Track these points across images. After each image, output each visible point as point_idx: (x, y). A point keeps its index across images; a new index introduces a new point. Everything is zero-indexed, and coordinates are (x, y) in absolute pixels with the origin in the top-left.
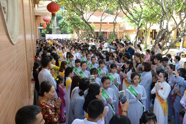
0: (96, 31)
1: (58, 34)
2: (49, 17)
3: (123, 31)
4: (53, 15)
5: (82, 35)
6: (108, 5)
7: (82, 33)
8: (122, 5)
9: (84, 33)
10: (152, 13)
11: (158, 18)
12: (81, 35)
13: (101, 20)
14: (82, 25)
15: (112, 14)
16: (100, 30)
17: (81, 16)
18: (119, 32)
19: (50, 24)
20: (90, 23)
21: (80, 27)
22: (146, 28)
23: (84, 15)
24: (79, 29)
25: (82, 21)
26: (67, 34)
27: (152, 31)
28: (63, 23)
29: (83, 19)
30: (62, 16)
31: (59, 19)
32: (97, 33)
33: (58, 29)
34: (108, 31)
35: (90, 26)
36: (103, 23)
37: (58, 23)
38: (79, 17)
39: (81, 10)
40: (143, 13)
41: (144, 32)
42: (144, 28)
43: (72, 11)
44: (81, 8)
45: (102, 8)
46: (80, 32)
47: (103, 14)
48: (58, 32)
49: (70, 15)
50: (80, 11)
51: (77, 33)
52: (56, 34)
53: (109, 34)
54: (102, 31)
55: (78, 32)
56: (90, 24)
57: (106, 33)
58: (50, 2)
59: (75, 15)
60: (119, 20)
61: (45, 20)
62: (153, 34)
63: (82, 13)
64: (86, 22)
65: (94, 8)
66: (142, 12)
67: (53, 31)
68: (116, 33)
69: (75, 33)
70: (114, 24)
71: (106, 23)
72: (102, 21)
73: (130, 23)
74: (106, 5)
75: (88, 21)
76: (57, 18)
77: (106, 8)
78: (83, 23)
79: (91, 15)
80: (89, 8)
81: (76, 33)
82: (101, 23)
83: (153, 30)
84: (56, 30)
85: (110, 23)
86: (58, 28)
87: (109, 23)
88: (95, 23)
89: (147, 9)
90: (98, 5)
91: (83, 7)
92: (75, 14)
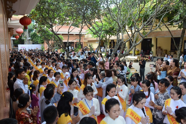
0: (64, 41)
1: (30, 44)
2: (21, 30)
3: (87, 41)
4: (25, 28)
6: (74, 20)
7: (52, 44)
8: (86, 20)
10: (110, 27)
11: (115, 31)
13: (69, 32)
14: (52, 36)
15: (78, 27)
16: (68, 41)
17: (51, 29)
18: (84, 42)
19: (22, 36)
20: (59, 34)
21: (49, 38)
22: (106, 39)
23: (54, 28)
24: (49, 40)
25: (51, 33)
26: (38, 44)
27: (111, 41)
28: (34, 34)
29: (52, 31)
30: (33, 28)
31: (30, 31)
32: (65, 43)
33: (30, 40)
34: (75, 41)
35: (59, 37)
36: (70, 34)
37: (29, 35)
38: (49, 29)
39: (50, 24)
40: (104, 26)
41: (104, 42)
42: (104, 39)
43: (43, 24)
44: (51, 22)
45: (69, 22)
47: (70, 27)
48: (30, 43)
49: (41, 28)
50: (49, 24)
52: (28, 44)
53: (76, 44)
55: (49, 42)
57: (73, 42)
58: (22, 16)
60: (84, 31)
61: (17, 32)
62: (112, 43)
63: (51, 26)
64: (55, 34)
65: (63, 22)
66: (102, 26)
67: (25, 41)
68: (82, 44)
69: (45, 43)
70: (80, 35)
71: (72, 35)
72: (69, 33)
73: (93, 34)
74: (73, 20)
75: (57, 33)
76: (28, 30)
77: (72, 22)
79: (59, 28)
80: (58, 21)
81: (47, 43)
83: (111, 40)
84: (28, 40)
85: (76, 35)
86: (30, 38)
87: (75, 35)
88: (63, 34)
89: (106, 24)
90: (65, 20)
91: (53, 22)
92: (46, 26)
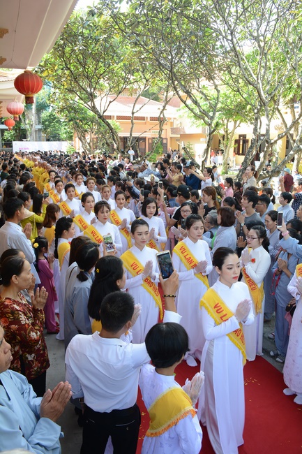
0: (121, 134)
1: (40, 140)
2: (20, 104)
3: (179, 136)
4: (29, 101)
5: (91, 144)
6: (147, 81)
7: (92, 140)
8: (176, 82)
9: (95, 140)
10: (239, 100)
11: (250, 112)
12: (89, 144)
13: (133, 113)
14: (92, 122)
15: (156, 99)
16: (131, 135)
17: (89, 103)
18: (171, 138)
19: (23, 120)
20: (110, 117)
21: (86, 127)
22: (227, 131)
23: (97, 102)
24: (86, 131)
25: (91, 113)
26: (59, 140)
27: (238, 138)
28: (50, 116)
29: (94, 108)
30: (48, 102)
31: (41, 107)
32: (125, 139)
33: (40, 130)
34: (148, 135)
35: (108, 125)
36: (137, 118)
37: (39, 118)
38: (86, 105)
39: (89, 90)
40: (221, 99)
41: (221, 139)
42: (222, 132)
43: (71, 91)
44: (90, 86)
45: (135, 86)
46: (86, 138)
47: (137, 99)
48: (40, 137)
49: (66, 100)
50: (87, 92)
51: (82, 138)
52: (36, 141)
53: (150, 141)
54: (135, 134)
55: (84, 137)
56: (109, 121)
57: (144, 139)
58: (21, 71)
59: (76, 99)
60: (170, 112)
61: (10, 111)
62: (241, 143)
63: (91, 97)
64: (100, 117)
65: (118, 85)
66: (218, 98)
67: (28, 133)
68: (165, 141)
69: (77, 139)
70: (161, 121)
71: (143, 118)
72: (135, 115)
73: (193, 119)
74: (144, 81)
75: (105, 114)
76: (37, 106)
77: (142, 87)
78: (94, 118)
79: (110, 102)
80: (107, 85)
81: (80, 139)
82: (133, 119)
83: (240, 136)
84: (36, 131)
85: (152, 119)
86: (40, 127)
87: (149, 119)
88: (119, 118)
89: (228, 92)
90: (126, 81)
91: (94, 85)
92: (78, 98)
